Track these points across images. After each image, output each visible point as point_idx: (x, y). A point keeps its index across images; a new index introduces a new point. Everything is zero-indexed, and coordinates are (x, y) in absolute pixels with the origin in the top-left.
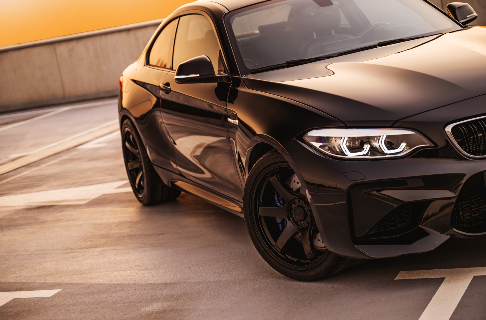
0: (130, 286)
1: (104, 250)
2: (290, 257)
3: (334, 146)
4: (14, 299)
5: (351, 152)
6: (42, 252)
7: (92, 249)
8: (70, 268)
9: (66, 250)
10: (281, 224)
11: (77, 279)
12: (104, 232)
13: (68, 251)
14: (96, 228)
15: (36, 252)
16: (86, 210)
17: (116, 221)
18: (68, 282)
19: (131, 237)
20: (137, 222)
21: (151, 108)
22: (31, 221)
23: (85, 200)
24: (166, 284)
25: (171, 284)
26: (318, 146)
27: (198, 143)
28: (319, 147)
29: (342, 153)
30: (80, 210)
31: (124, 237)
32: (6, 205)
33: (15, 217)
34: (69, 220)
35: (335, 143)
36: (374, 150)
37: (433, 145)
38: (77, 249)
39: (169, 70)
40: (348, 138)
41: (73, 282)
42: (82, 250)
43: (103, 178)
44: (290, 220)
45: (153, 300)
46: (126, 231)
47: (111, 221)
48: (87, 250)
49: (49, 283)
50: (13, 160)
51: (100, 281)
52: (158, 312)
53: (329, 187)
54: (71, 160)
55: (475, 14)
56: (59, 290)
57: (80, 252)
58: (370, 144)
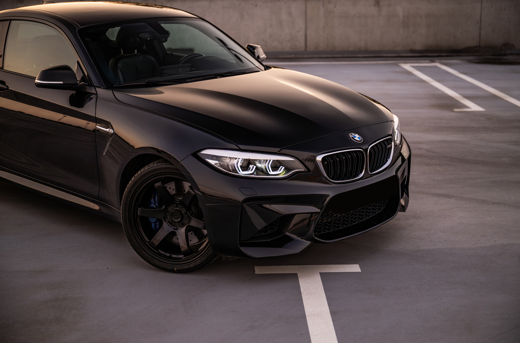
2: (162, 252)
3: (229, 165)
5: (242, 171)
10: (154, 224)
26: (213, 163)
28: (215, 164)
29: (236, 172)
35: (230, 162)
36: (258, 171)
37: (306, 171)
40: (242, 159)
44: (165, 221)
58: (255, 165)
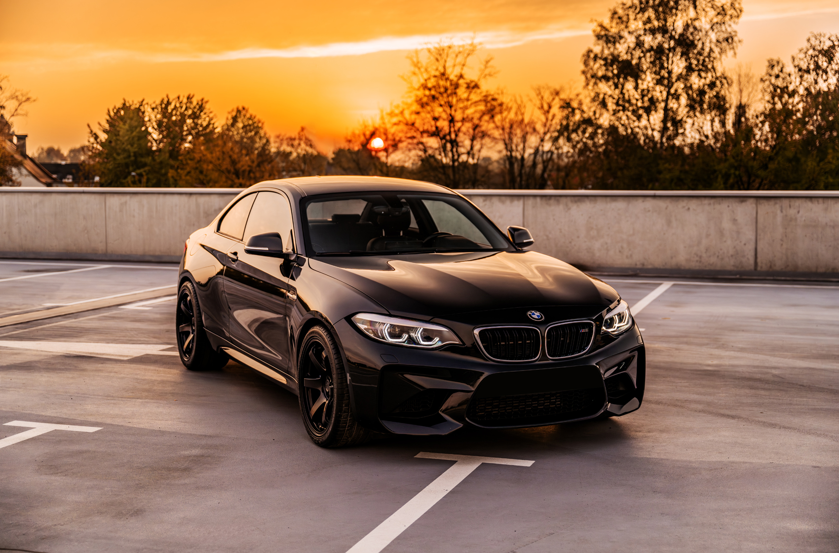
0: (170, 433)
1: (146, 402)
3: (377, 330)
4: (55, 430)
5: (391, 338)
6: (83, 396)
7: (134, 400)
8: (111, 412)
9: (107, 396)
11: (118, 421)
12: (147, 387)
13: (109, 398)
14: (138, 382)
15: (76, 395)
16: (128, 365)
17: (159, 379)
18: (110, 423)
19: (173, 394)
20: (181, 383)
21: (215, 274)
22: (69, 367)
23: (127, 356)
24: (206, 436)
25: (210, 436)
26: (363, 328)
27: (256, 317)
29: (383, 338)
30: (122, 365)
31: (166, 393)
32: (42, 350)
33: (53, 361)
34: (111, 372)
35: (379, 328)
36: (411, 340)
37: (461, 343)
38: (118, 397)
39: (239, 241)
40: (390, 325)
41: (114, 424)
42: (123, 399)
43: (146, 339)
45: (192, 446)
46: (169, 388)
47: (154, 378)
48: (129, 399)
49: (91, 421)
50: (49, 308)
51: (141, 426)
52: (195, 456)
53: (370, 367)
54: (113, 318)
55: (532, 240)
56: (101, 428)
57: (122, 400)
58: (408, 333)
